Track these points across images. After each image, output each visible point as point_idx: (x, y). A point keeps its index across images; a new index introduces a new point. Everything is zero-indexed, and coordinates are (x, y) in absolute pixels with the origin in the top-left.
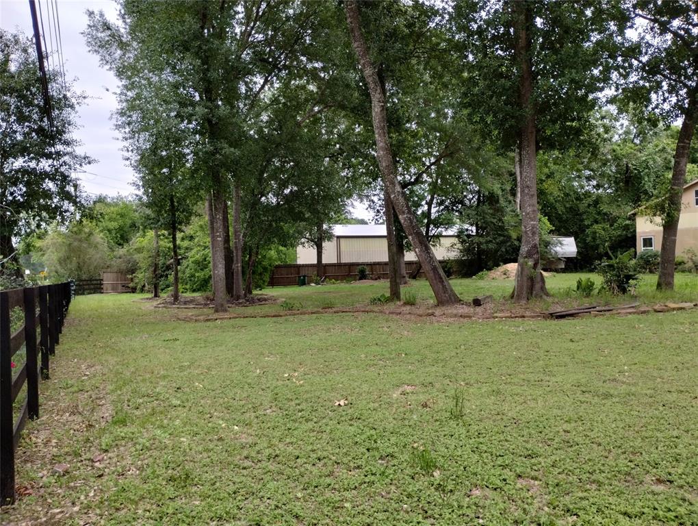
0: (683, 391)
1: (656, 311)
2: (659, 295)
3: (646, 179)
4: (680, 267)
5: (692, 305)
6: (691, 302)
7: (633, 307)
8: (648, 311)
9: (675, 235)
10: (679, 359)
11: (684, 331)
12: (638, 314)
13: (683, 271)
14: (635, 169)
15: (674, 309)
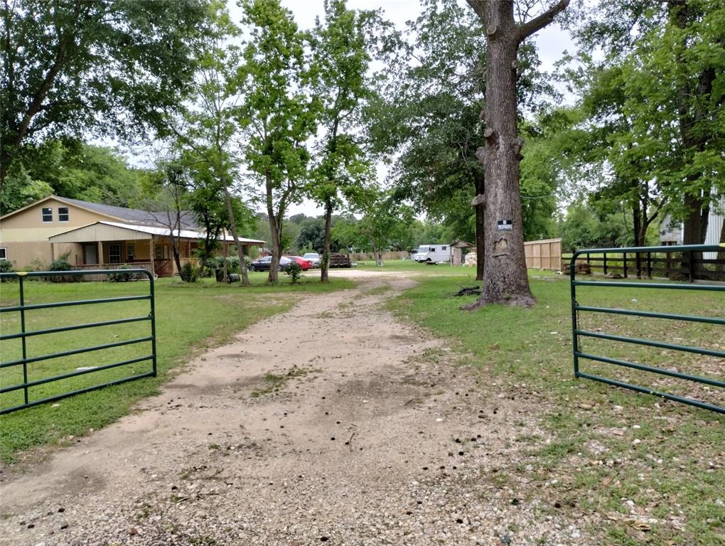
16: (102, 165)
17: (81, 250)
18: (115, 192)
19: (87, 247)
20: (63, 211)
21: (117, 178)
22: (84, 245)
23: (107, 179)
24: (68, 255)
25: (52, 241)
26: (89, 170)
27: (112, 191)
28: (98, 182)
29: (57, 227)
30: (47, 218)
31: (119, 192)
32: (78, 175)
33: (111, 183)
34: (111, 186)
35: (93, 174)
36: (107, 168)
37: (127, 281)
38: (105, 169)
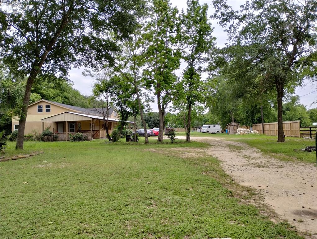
0: (9, 196)
1: (13, 159)
2: (15, 152)
3: (18, 98)
4: (31, 138)
5: (29, 155)
6: (29, 154)
7: (2, 158)
8: (8, 160)
9: (24, 125)
10: (14, 181)
11: (21, 168)
12: (4, 161)
13: (32, 140)
14: (12, 93)
15: (20, 158)
16: (62, 87)
17: (56, 126)
18: (68, 99)
19: (59, 124)
20: (47, 107)
21: (69, 93)
22: (57, 123)
23: (65, 93)
24: (50, 128)
25: (43, 121)
26: (57, 89)
27: (67, 99)
28: (61, 95)
29: (45, 115)
30: (40, 110)
31: (70, 99)
32: (52, 91)
33: (67, 95)
34: (67, 97)
35: (58, 91)
36: (65, 89)
37: (79, 141)
38: (64, 89)
